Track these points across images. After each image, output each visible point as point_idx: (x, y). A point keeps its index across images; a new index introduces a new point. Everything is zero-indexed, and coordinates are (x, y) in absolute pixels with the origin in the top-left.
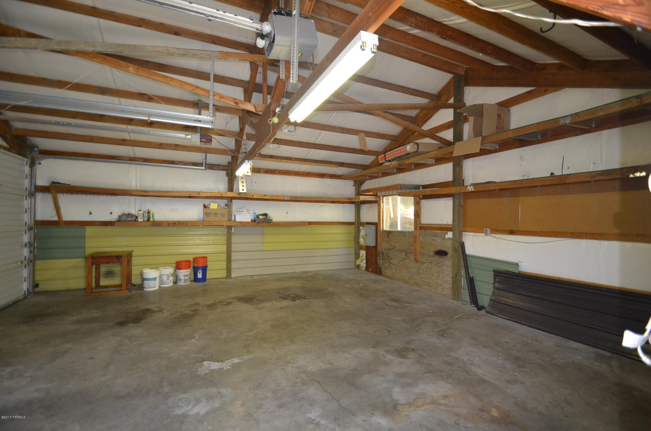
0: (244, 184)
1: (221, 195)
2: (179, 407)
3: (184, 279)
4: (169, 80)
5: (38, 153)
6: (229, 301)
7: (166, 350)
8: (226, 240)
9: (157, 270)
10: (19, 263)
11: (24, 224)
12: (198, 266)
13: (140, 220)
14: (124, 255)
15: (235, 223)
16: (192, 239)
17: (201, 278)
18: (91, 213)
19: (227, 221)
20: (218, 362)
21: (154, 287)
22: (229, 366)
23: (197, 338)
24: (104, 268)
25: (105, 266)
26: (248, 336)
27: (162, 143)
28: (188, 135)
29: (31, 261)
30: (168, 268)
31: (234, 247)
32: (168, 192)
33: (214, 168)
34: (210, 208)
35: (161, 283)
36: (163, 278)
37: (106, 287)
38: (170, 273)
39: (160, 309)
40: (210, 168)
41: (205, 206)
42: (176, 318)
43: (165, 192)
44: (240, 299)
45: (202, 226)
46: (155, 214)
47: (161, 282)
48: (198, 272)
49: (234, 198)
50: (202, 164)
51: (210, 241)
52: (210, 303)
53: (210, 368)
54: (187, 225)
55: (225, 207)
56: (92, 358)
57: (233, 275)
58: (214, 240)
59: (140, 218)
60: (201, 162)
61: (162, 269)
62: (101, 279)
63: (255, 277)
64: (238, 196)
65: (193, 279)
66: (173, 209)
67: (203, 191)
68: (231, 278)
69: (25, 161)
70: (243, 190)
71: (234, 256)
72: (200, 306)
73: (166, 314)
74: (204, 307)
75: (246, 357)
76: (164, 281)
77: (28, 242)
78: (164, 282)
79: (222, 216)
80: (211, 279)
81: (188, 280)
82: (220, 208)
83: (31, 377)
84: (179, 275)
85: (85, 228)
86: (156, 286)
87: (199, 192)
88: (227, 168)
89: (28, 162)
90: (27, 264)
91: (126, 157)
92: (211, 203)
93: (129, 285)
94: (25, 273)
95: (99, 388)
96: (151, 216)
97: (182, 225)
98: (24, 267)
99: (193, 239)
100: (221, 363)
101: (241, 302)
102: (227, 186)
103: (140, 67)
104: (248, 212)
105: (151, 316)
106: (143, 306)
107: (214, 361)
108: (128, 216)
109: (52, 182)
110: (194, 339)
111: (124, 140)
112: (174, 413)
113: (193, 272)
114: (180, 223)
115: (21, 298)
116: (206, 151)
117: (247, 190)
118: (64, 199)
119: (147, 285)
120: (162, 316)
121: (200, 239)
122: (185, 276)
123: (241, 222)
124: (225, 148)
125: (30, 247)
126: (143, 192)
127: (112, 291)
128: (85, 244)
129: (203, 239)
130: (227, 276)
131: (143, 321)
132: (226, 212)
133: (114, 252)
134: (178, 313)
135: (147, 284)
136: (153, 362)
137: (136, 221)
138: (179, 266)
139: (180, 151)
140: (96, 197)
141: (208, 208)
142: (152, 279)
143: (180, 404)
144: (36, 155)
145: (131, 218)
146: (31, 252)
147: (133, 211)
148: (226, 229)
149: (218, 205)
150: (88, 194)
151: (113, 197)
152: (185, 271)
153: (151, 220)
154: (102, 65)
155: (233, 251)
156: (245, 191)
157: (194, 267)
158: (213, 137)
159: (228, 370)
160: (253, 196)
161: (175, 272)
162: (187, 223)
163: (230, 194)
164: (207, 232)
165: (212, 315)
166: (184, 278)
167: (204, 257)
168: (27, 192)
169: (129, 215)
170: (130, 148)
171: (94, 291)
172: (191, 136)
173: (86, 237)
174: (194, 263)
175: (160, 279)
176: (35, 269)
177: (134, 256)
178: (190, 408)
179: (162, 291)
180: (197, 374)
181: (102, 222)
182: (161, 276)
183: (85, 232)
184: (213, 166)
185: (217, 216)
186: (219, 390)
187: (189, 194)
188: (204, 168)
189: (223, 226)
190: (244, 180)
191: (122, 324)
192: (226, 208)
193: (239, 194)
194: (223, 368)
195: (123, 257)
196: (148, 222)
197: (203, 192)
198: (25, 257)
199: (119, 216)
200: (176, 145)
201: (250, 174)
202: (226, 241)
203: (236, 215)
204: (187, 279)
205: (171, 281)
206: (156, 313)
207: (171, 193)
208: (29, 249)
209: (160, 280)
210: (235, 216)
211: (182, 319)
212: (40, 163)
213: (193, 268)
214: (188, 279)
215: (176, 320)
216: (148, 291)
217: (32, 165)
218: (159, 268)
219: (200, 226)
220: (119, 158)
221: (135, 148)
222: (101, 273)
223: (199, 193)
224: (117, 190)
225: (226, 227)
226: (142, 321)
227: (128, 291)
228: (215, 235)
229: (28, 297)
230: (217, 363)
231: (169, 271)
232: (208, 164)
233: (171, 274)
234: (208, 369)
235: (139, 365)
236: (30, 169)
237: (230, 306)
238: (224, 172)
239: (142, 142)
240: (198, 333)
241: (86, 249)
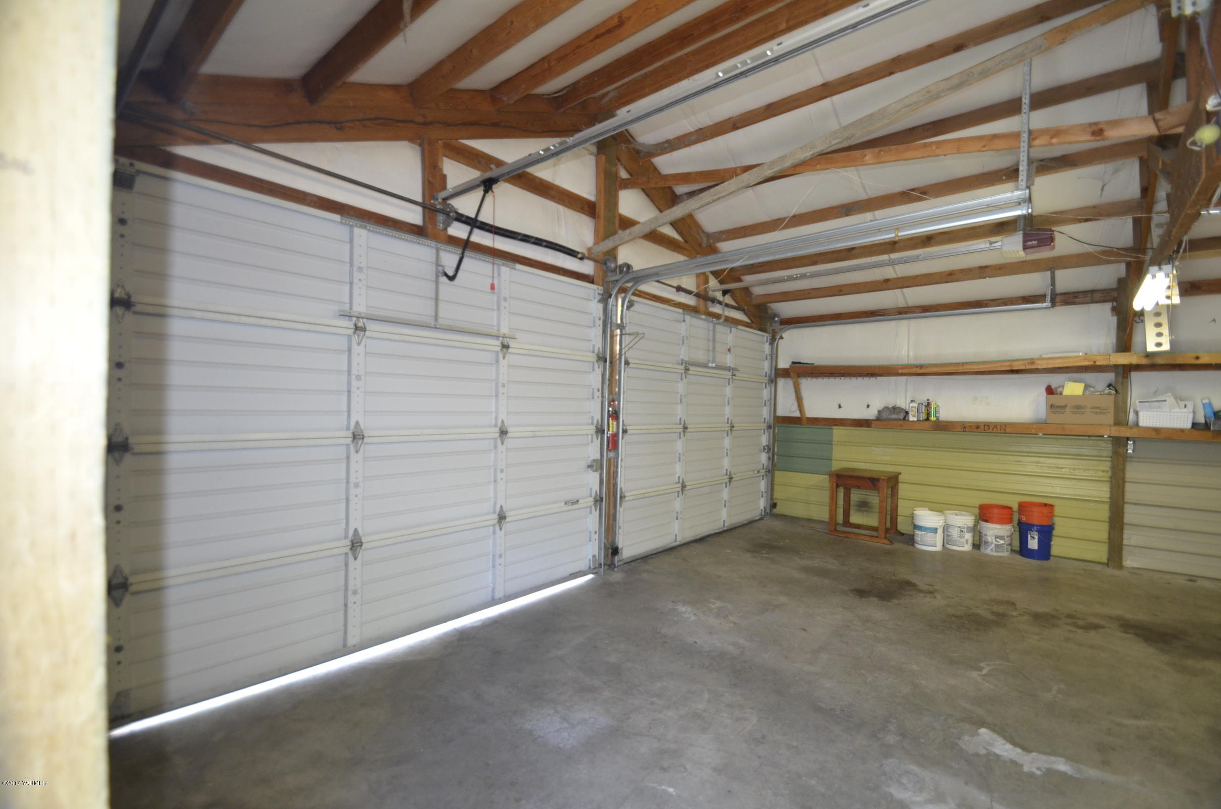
0: (1165, 330)
1: (1091, 363)
2: (901, 784)
3: (995, 544)
4: (934, 147)
5: (779, 324)
6: (1095, 621)
7: (915, 667)
8: (1108, 472)
9: (941, 513)
10: (756, 472)
11: (763, 420)
12: (1030, 522)
13: (911, 418)
14: (883, 478)
15: (1135, 430)
16: (1018, 462)
17: (1036, 550)
18: (840, 407)
19: (1111, 426)
20: (1015, 744)
21: (933, 546)
22: (1039, 769)
23: (984, 672)
24: (856, 496)
25: (859, 493)
26: (1119, 724)
27: (953, 271)
28: (997, 242)
29: (769, 471)
30: (964, 515)
31: (1131, 492)
32: (963, 364)
33: (1077, 300)
34: (1064, 393)
35: (947, 541)
36: (951, 533)
37: (858, 526)
38: (966, 526)
39: (931, 588)
40: (1066, 303)
41: (1050, 391)
42: (956, 617)
43: (958, 364)
44: (1127, 626)
45: (1043, 434)
46: (940, 408)
47: (947, 539)
48: (1029, 536)
49: (1138, 368)
50: (1044, 296)
51: (1064, 470)
52: (1040, 609)
53: (989, 748)
54: (1005, 430)
55: (1106, 392)
56: (804, 630)
57: (1129, 562)
58: (1074, 469)
59: (912, 415)
60: (1040, 292)
61: (951, 514)
62: (852, 512)
63: (1200, 582)
64: (1144, 361)
65: (1018, 549)
66: (976, 398)
67: (1045, 356)
68: (1120, 566)
69: (766, 336)
70: (1159, 345)
71: (1130, 514)
72: (1016, 609)
73: (939, 601)
74: (1024, 615)
75: (1093, 773)
76: (954, 539)
77: (767, 446)
78: (954, 541)
79: (1096, 413)
80: (1065, 558)
81: (1003, 547)
82: (1092, 394)
83: (735, 623)
84: (984, 532)
85: (832, 429)
86: (937, 545)
87: (1033, 359)
88: (1116, 295)
89: (769, 338)
90: (764, 474)
91: (892, 309)
92: (1066, 382)
93: (892, 531)
94: (763, 485)
95: (797, 678)
96: (933, 412)
97: (993, 430)
98: (761, 478)
99: (1020, 462)
100: (1019, 750)
101: (1129, 633)
102: (1114, 340)
103: (883, 148)
104: (1182, 404)
105: (912, 595)
106: (903, 573)
107: (1005, 738)
108: (893, 411)
109: (794, 363)
110: (977, 672)
111: (887, 281)
112: (887, 789)
113: (1017, 533)
114: (989, 426)
115: (757, 518)
116: (1053, 265)
117: (1172, 343)
118: (808, 385)
119: (919, 539)
120: (929, 602)
121: (1038, 462)
122: (997, 537)
123: (1157, 430)
124: (1090, 249)
125: (768, 452)
126: (917, 367)
127: (865, 535)
128: (832, 454)
129: (1044, 463)
130: (1108, 560)
131: (896, 601)
132: (1108, 401)
133: (871, 471)
134: (962, 608)
135: (920, 536)
136: (886, 680)
137: (905, 420)
138: (985, 514)
139: (989, 277)
140: (847, 380)
141: (1057, 394)
142: (930, 529)
143: (904, 780)
144: (777, 326)
145: (897, 414)
146: (769, 458)
147: (902, 402)
148: (1111, 446)
149: (1087, 387)
150: (836, 376)
151: (871, 379)
152: (998, 526)
153: (933, 418)
154: (827, 171)
155: (1129, 501)
156: (1166, 347)
157: (1020, 523)
158: (1057, 230)
159: (1031, 775)
160: (1197, 358)
161: (975, 526)
162: (1005, 426)
163: (1123, 359)
164: (1055, 449)
165: (1036, 637)
166: (996, 541)
167: (1045, 505)
168: (767, 378)
169: (895, 409)
170: (898, 292)
171: (839, 528)
172: (1002, 243)
173: (833, 443)
174: (1020, 514)
175: (946, 533)
176: (775, 483)
177: (901, 482)
178: (919, 799)
179: (947, 557)
180: (957, 744)
181: (855, 420)
182: (946, 528)
183: (832, 435)
184: (1076, 295)
185: (1083, 413)
186: (993, 804)
187: (1010, 366)
188: (1047, 304)
189: (1102, 436)
190: (1164, 320)
191: (861, 593)
192: (1109, 394)
193: (1149, 355)
194: (1022, 766)
195: (881, 480)
196: (927, 423)
197: (1044, 359)
198: (763, 465)
199: (879, 412)
200: (981, 268)
201: (1176, 300)
202: (1110, 474)
203: (1138, 409)
204: (1003, 545)
205: (967, 540)
206: (922, 595)
207: (968, 367)
208: (767, 454)
209: (946, 535)
210: (1137, 413)
211: (967, 622)
212: (782, 338)
213: (1018, 524)
214: (1005, 546)
215: (953, 618)
216: (920, 549)
217: (773, 341)
218: (946, 512)
219: (1037, 434)
220: (882, 314)
221: (905, 290)
222: (852, 503)
223: (1032, 361)
224: (875, 367)
225: (1111, 439)
226: (893, 601)
227: (886, 541)
228: (1077, 456)
229: (765, 519)
230: (1011, 746)
231: (963, 521)
232: (1061, 294)
233: (968, 528)
234: (984, 748)
235: (863, 672)
236: (770, 347)
237: (1093, 633)
238: (1108, 306)
239: (917, 276)
240: (990, 663)
241: (833, 461)
